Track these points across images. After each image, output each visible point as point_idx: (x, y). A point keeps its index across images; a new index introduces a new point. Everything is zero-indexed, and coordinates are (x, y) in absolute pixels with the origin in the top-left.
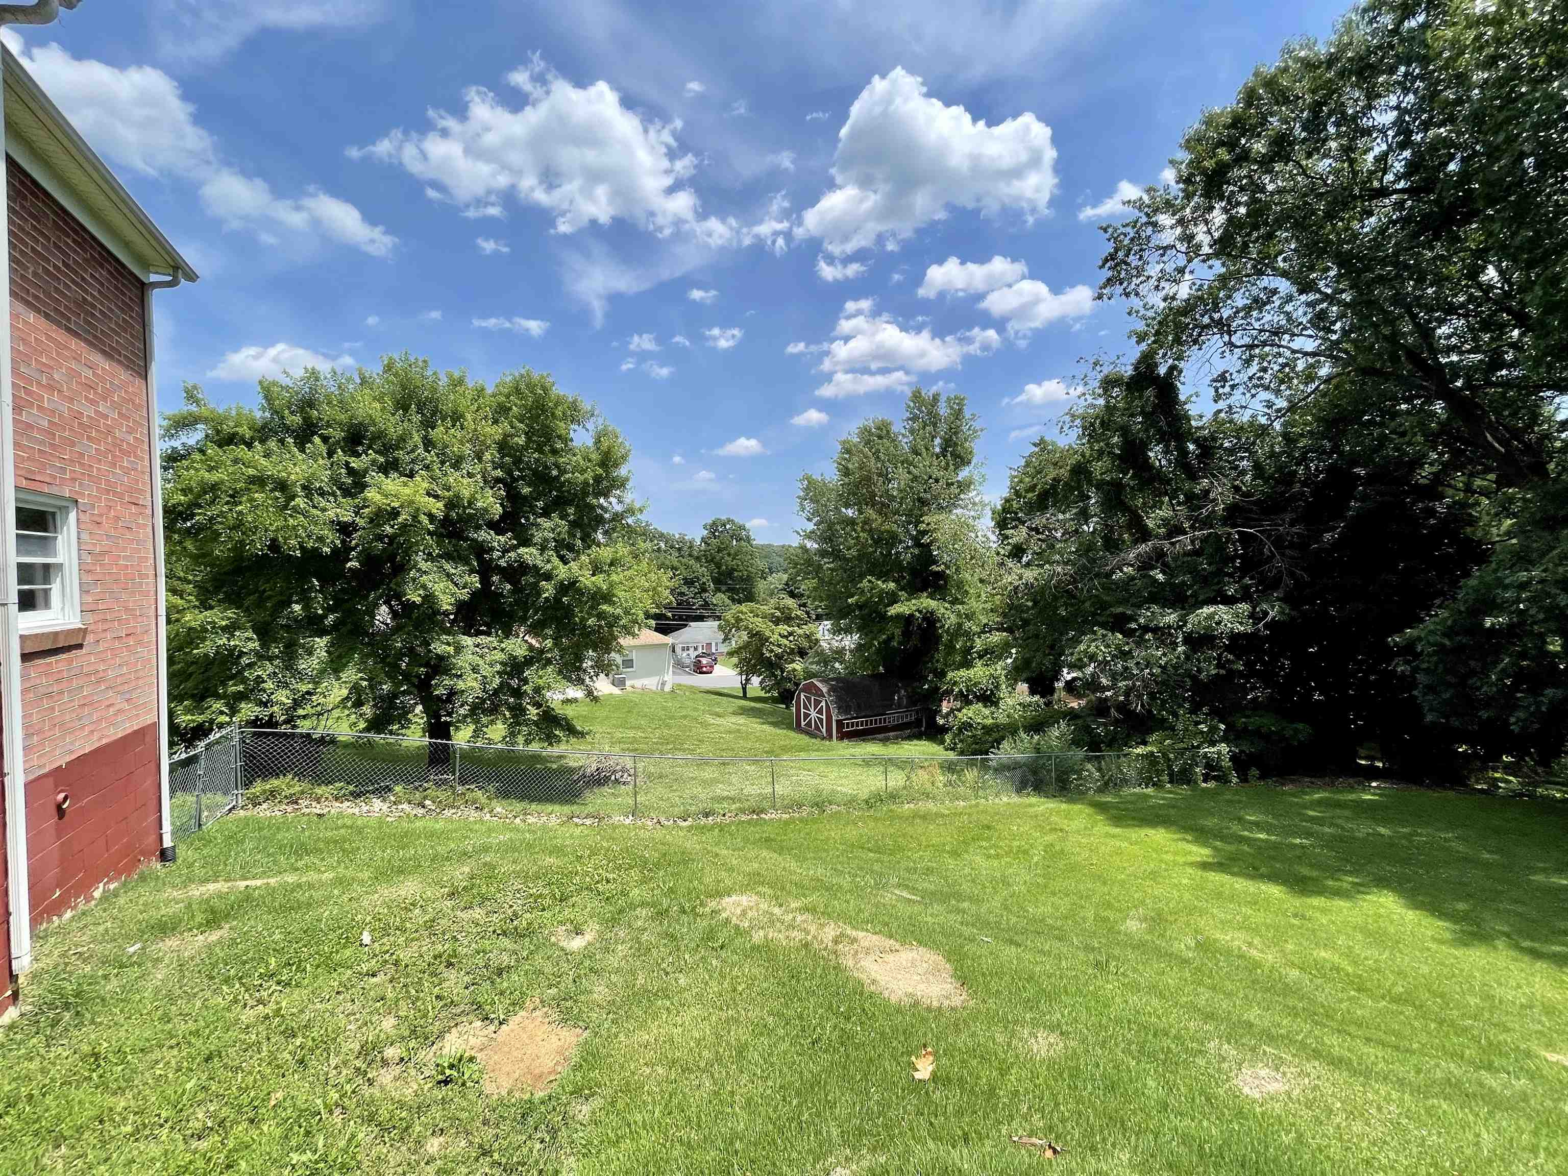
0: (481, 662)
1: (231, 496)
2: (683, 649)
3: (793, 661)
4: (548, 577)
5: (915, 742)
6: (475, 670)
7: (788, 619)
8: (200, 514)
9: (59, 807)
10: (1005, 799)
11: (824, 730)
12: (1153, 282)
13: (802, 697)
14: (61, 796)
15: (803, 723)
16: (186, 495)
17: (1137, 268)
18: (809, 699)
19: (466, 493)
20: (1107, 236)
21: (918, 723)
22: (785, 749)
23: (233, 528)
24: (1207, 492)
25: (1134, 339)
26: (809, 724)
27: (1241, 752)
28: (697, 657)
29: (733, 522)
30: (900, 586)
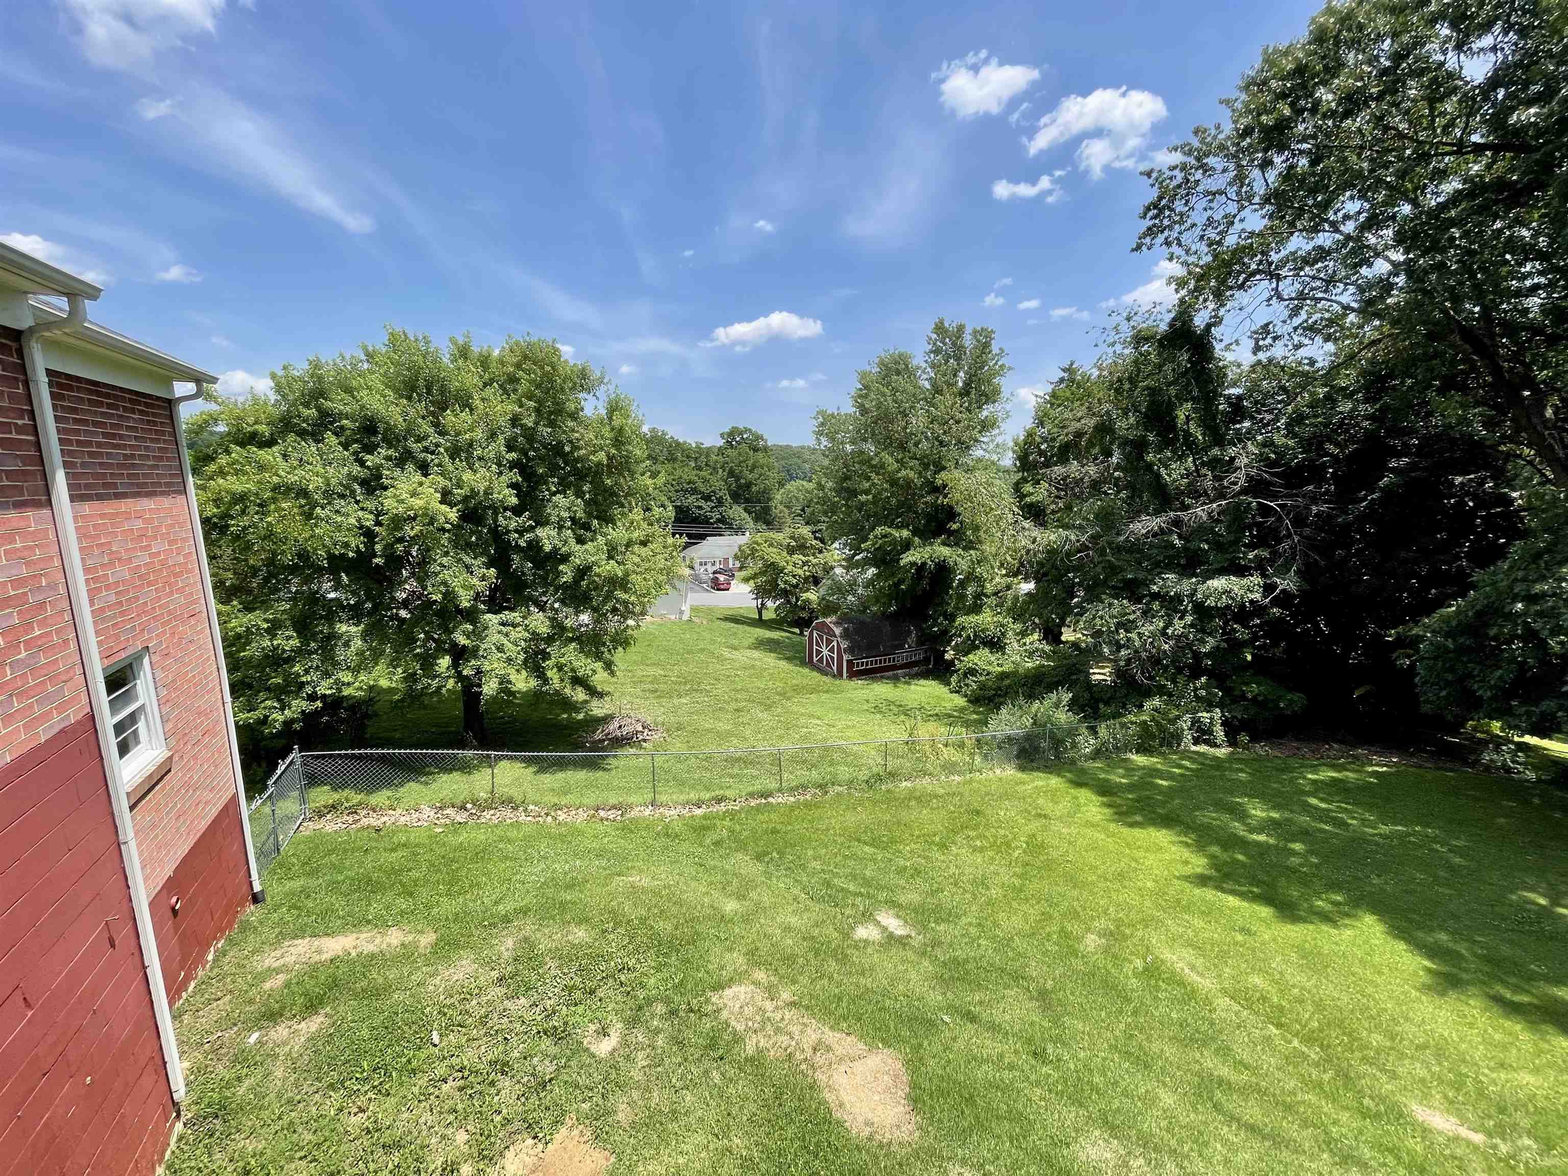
0: (505, 642)
1: (260, 505)
2: (701, 564)
3: (808, 590)
4: (565, 559)
5: (922, 682)
6: (500, 649)
7: (802, 548)
8: (233, 525)
9: (173, 909)
10: (998, 772)
11: (835, 668)
12: (1198, 231)
13: (815, 635)
14: (174, 899)
15: (815, 659)
16: (218, 507)
17: (1181, 215)
18: (821, 637)
19: (481, 487)
20: (1151, 181)
21: (926, 660)
22: (797, 690)
23: (264, 538)
24: (1233, 459)
25: (1173, 286)
26: (820, 661)
27: (1234, 717)
28: (714, 573)
29: (750, 430)
30: (915, 533)
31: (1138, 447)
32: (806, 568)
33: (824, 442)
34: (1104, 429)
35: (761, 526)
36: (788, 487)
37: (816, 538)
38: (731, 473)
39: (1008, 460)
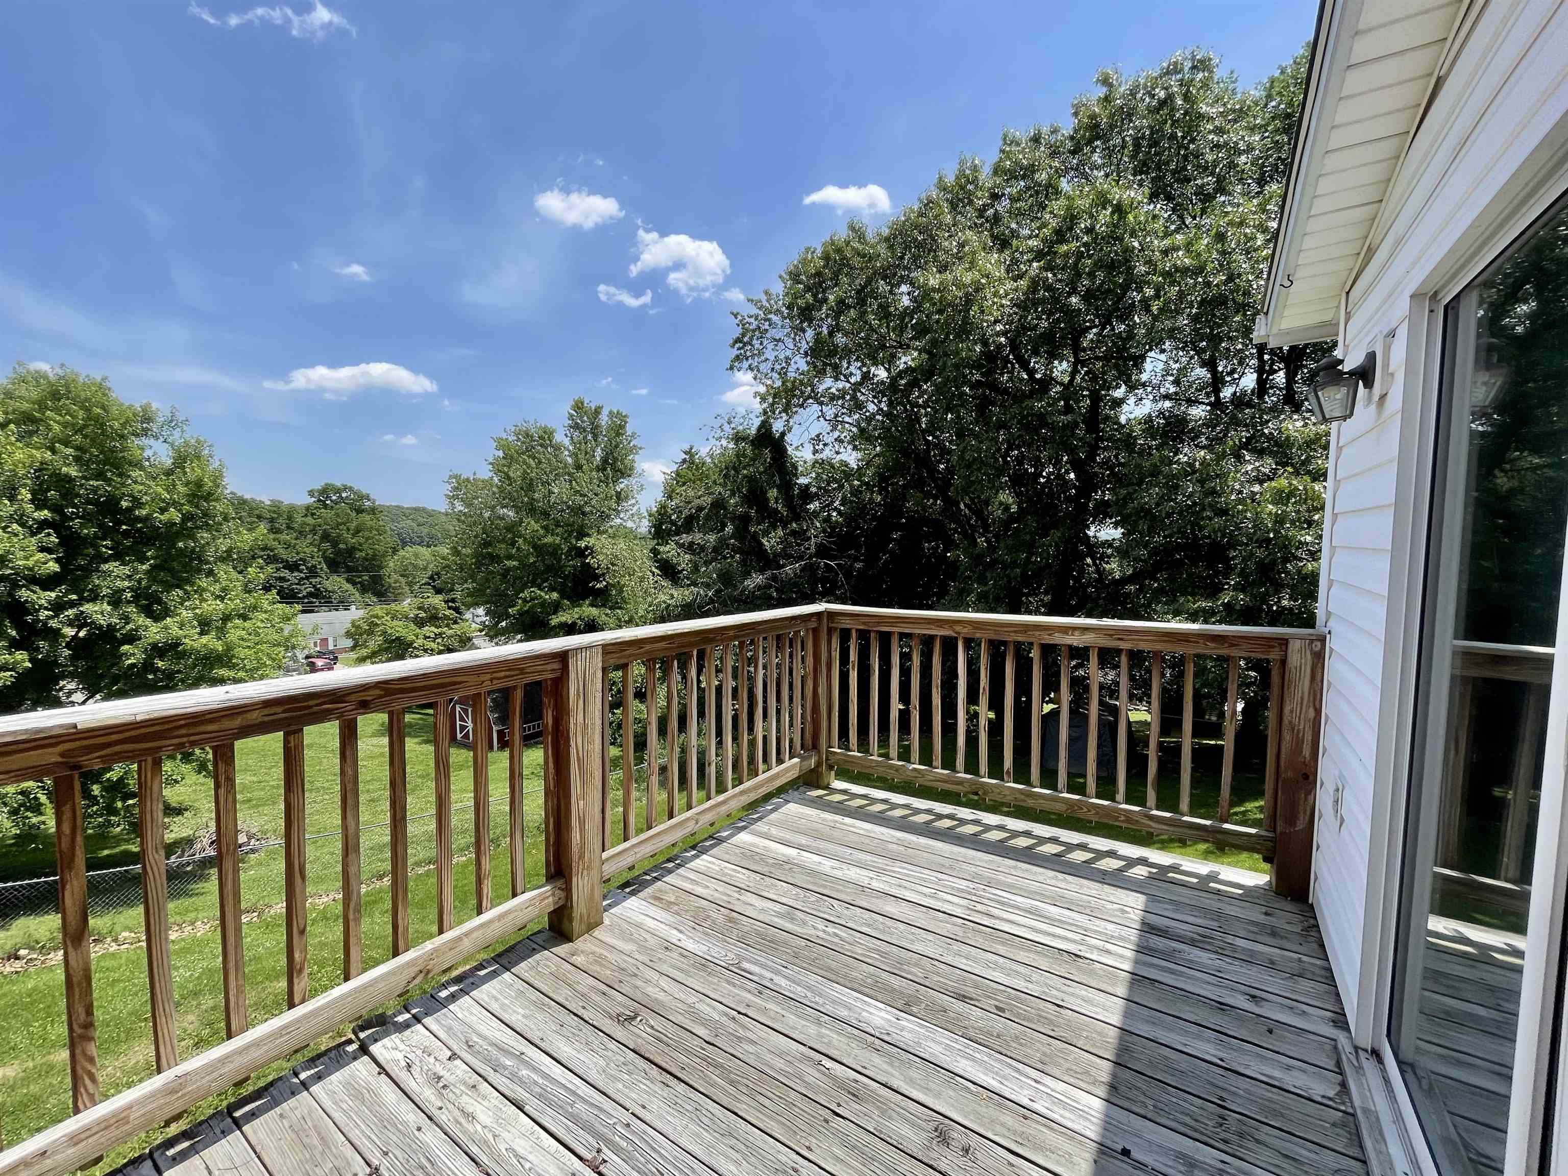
4: (132, 639)
7: (433, 618)
13: (458, 709)
15: (459, 736)
17: (758, 350)
18: (465, 711)
24: (806, 531)
25: (758, 400)
26: (466, 736)
28: (307, 657)
29: (351, 489)
30: (563, 595)
31: (743, 521)
32: (440, 640)
33: (459, 507)
34: (719, 504)
35: (371, 598)
36: (402, 553)
37: (449, 608)
38: (326, 537)
39: (644, 526)
